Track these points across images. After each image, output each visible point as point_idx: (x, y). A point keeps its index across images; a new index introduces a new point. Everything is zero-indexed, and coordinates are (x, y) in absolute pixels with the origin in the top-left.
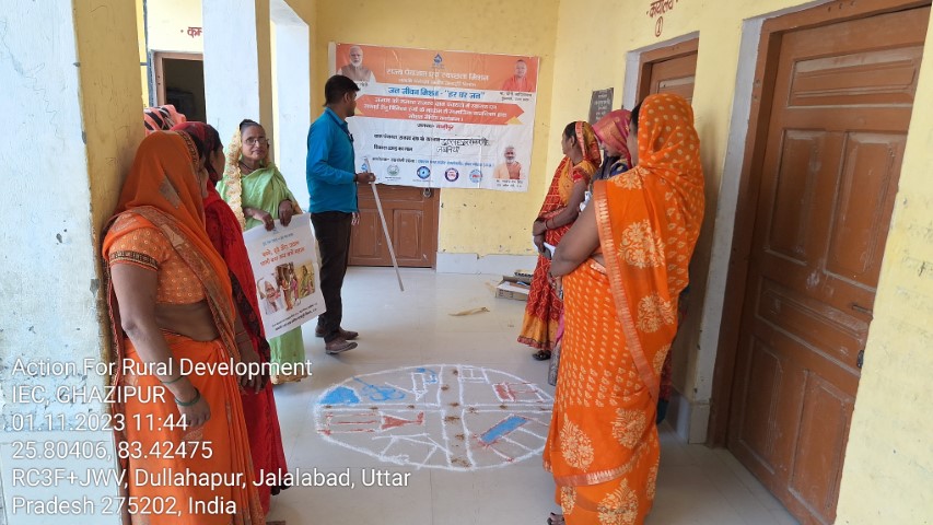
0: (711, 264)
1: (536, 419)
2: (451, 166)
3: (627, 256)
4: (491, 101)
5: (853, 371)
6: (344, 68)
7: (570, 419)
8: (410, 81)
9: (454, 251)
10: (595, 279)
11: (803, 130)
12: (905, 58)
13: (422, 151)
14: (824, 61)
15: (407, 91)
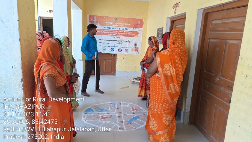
0: (190, 75)
1: (142, 117)
2: (120, 48)
3: (165, 72)
4: (130, 30)
5: (228, 104)
6: (91, 22)
7: (152, 117)
8: (109, 25)
9: (121, 71)
10: (157, 78)
11: (214, 39)
12: (241, 20)
13: (112, 44)
14: (220, 20)
15: (108, 28)
